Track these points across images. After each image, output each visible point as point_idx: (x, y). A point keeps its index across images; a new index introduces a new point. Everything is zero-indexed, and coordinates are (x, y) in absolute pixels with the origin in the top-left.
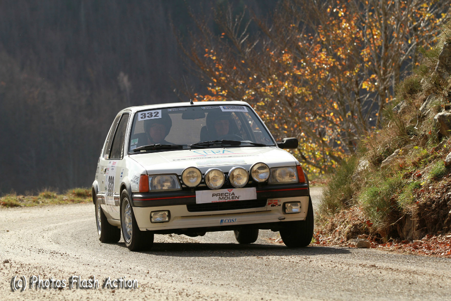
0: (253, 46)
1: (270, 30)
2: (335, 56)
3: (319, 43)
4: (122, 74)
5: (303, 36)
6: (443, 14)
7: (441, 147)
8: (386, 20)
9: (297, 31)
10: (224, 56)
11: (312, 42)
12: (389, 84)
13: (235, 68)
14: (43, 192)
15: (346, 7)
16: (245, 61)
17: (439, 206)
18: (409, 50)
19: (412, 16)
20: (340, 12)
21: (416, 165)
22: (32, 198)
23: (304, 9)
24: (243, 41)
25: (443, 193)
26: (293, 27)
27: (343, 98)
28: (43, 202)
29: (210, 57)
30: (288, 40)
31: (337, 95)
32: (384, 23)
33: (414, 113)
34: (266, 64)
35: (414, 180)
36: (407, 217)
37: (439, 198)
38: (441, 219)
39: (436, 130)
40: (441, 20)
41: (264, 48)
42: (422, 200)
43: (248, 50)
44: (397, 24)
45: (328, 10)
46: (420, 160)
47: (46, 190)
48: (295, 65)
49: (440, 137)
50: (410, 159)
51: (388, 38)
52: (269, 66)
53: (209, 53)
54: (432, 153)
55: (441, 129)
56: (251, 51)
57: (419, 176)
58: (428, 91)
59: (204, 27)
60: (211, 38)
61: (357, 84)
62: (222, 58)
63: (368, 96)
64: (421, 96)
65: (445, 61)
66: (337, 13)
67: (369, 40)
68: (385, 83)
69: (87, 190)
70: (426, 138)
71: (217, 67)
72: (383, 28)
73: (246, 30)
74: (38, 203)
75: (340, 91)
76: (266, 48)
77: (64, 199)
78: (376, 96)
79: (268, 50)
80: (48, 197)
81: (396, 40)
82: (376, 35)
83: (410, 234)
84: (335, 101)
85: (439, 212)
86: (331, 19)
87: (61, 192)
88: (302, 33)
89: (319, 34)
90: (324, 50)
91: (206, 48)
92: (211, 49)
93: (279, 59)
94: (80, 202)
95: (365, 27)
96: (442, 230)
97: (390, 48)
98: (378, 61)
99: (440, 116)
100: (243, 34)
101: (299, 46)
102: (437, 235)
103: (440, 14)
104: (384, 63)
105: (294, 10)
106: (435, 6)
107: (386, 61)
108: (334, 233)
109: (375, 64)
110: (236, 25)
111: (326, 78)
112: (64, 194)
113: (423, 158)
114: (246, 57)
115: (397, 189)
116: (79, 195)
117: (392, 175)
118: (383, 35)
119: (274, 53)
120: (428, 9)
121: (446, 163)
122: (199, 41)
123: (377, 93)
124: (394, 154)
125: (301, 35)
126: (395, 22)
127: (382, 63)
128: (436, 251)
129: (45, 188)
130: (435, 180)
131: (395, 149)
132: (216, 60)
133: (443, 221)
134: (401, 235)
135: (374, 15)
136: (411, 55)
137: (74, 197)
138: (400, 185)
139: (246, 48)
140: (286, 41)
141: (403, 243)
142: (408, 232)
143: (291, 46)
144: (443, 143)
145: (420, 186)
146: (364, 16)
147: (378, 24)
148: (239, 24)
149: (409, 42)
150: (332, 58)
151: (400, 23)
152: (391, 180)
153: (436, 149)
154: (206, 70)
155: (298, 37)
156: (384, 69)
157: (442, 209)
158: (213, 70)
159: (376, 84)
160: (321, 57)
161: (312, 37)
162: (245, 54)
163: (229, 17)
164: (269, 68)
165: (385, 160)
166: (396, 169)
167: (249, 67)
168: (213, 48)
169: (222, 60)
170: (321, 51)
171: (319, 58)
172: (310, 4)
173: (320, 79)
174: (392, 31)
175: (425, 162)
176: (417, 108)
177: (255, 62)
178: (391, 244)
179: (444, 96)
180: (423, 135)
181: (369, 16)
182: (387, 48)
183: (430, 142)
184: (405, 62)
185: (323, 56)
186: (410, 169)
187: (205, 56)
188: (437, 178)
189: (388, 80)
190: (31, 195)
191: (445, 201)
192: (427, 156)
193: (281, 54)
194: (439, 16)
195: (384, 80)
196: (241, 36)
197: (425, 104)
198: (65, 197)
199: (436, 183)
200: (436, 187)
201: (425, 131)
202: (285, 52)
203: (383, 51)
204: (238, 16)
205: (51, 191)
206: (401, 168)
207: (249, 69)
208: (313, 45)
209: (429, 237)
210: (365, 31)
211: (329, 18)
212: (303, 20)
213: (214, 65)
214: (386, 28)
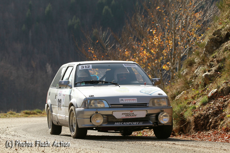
0: (111, 47)
1: (120, 39)
2: (150, 53)
3: (143, 47)
4: (48, 64)
5: (135, 43)
6: (202, 35)
7: (206, 89)
8: (175, 36)
9: (132, 40)
10: (98, 51)
11: (139, 46)
12: (176, 66)
13: (103, 56)
14: (9, 111)
15: (156, 29)
16: (108, 54)
17: (205, 118)
18: (185, 51)
19: (187, 35)
20: (153, 31)
21: (193, 98)
22: (3, 114)
23: (136, 30)
24: (107, 44)
25: (207, 111)
26: (131, 38)
27: (153, 72)
28: (9, 116)
29: (91, 52)
30: (128, 44)
31: (151, 71)
32: (174, 38)
33: (192, 74)
34: (117, 55)
35: (192, 105)
36: (189, 123)
37: (205, 114)
38: (205, 124)
39: (203, 82)
40: (201, 37)
41: (117, 48)
42: (196, 115)
43: (109, 49)
44: (180, 38)
45: (148, 30)
46: (195, 96)
47: (11, 110)
48: (131, 56)
49: (205, 85)
50: (190, 96)
51: (176, 45)
52: (119, 56)
53: (91, 49)
54: (201, 92)
55: (206, 81)
56: (110, 49)
57: (195, 103)
58: (199, 64)
59: (88, 37)
60: (92, 42)
61: (161, 66)
62: (96, 52)
63: (165, 72)
64: (195, 66)
65: (208, 49)
66: (152, 32)
67: (166, 46)
68: (174, 66)
69: (30, 111)
70: (198, 85)
71: (94, 56)
72: (173, 40)
73: (108, 39)
74: (7, 116)
75: (152, 69)
76: (118, 48)
77: (19, 115)
78: (169, 72)
79: (118, 49)
80: (12, 114)
81: (180, 46)
82: (170, 44)
83: (189, 131)
84: (149, 74)
85: (204, 120)
86: (149, 35)
87: (18, 112)
88: (135, 41)
89: (143, 42)
90: (145, 50)
91: (89, 47)
92: (91, 48)
93: (124, 53)
94: (27, 117)
95: (165, 39)
96: (206, 129)
97: (176, 50)
98: (171, 56)
99: (205, 75)
100: (107, 41)
101: (133, 47)
102: (203, 132)
103: (201, 34)
104: (174, 57)
105: (131, 30)
106: (198, 31)
107: (175, 56)
108: (152, 131)
109: (170, 57)
110: (103, 36)
111: (146, 62)
112: (19, 113)
113: (196, 95)
114: (108, 52)
115: (184, 109)
116: (27, 113)
117: (181, 103)
118: (173, 43)
119: (121, 50)
120: (195, 32)
121: (208, 97)
122: (86, 44)
123: (170, 70)
124: (181, 94)
125: (135, 42)
126: (179, 38)
127: (172, 57)
128: (203, 139)
129: (10, 110)
130: (203, 105)
131: (182, 91)
132: (94, 53)
133: (207, 125)
134: (185, 132)
135: (169, 34)
136: (186, 53)
137: (24, 114)
138: (185, 107)
139: (108, 47)
140: (127, 45)
141: (187, 135)
142: (189, 130)
143: (129, 47)
144: (207, 88)
145: (196, 108)
146: (164, 34)
147: (171, 39)
148: (105, 36)
149: (186, 47)
150: (149, 54)
151: (181, 38)
152: (180, 105)
153: (203, 91)
154: (89, 58)
155: (133, 43)
156: (174, 59)
157: (206, 119)
158: (92, 57)
159: (170, 67)
160: (144, 52)
161: (139, 44)
162: (107, 50)
163: (100, 33)
164: (119, 57)
165: (177, 96)
166: (183, 100)
167: (109, 57)
168: (92, 47)
169: (96, 53)
170: (144, 50)
171: (143, 53)
172: (139, 28)
173: (143, 63)
174: (178, 42)
175: (197, 97)
176: (193, 72)
177: (112, 54)
178: (180, 136)
179: (208, 65)
180: (196, 84)
181: (167, 34)
182: (175, 49)
183: (200, 87)
184: (184, 57)
185: (145, 52)
186: (190, 100)
187: (88, 51)
188: (204, 104)
189: (175, 64)
190: (3, 113)
191: (208, 115)
192: (199, 94)
193: (124, 51)
194: (200, 35)
195: (173, 64)
196: (106, 42)
197: (197, 69)
198: (20, 114)
199: (203, 106)
200: (204, 108)
201: (197, 82)
202: (127, 50)
203: (173, 51)
204: (104, 32)
205: (13, 111)
206: (186, 99)
207: (109, 58)
208: (140, 47)
209: (199, 133)
210: (165, 41)
211: (148, 34)
212: (135, 35)
213: (93, 55)
214: (175, 40)
